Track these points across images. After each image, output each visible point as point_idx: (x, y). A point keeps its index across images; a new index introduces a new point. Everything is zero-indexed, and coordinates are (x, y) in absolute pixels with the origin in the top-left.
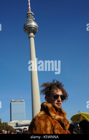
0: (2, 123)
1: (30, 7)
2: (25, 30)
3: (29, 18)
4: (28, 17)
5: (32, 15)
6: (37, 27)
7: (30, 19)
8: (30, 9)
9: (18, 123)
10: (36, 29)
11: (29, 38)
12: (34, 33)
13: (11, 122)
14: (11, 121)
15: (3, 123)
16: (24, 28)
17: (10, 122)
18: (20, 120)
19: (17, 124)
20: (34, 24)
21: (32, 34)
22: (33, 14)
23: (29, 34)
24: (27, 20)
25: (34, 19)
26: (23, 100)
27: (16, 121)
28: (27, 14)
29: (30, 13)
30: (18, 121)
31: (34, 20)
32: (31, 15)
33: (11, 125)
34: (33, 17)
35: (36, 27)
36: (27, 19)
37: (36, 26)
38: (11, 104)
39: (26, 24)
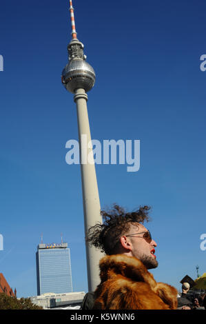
0: (19, 299)
1: (74, 31)
2: (66, 83)
3: (73, 56)
4: (70, 53)
5: (81, 48)
6: (92, 75)
7: (76, 58)
8: (75, 35)
9: (55, 300)
10: (91, 79)
11: (76, 100)
12: (87, 89)
13: (38, 297)
14: (39, 294)
15: (21, 299)
16: (64, 78)
17: (36, 298)
18: (61, 292)
19: (53, 301)
20: (84, 68)
21: (81, 92)
22: (83, 46)
23: (75, 91)
24: (70, 61)
25: (85, 57)
26: (66, 245)
27: (50, 295)
28: (70, 46)
29: (75, 44)
30: (55, 295)
31: (84, 59)
32: (77, 48)
33: (39, 304)
34: (82, 52)
35: (90, 76)
36: (70, 59)
37: (89, 73)
38: (37, 254)
39: (68, 68)
